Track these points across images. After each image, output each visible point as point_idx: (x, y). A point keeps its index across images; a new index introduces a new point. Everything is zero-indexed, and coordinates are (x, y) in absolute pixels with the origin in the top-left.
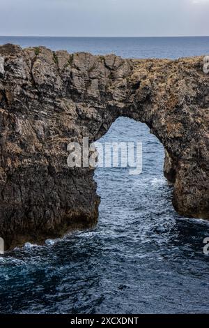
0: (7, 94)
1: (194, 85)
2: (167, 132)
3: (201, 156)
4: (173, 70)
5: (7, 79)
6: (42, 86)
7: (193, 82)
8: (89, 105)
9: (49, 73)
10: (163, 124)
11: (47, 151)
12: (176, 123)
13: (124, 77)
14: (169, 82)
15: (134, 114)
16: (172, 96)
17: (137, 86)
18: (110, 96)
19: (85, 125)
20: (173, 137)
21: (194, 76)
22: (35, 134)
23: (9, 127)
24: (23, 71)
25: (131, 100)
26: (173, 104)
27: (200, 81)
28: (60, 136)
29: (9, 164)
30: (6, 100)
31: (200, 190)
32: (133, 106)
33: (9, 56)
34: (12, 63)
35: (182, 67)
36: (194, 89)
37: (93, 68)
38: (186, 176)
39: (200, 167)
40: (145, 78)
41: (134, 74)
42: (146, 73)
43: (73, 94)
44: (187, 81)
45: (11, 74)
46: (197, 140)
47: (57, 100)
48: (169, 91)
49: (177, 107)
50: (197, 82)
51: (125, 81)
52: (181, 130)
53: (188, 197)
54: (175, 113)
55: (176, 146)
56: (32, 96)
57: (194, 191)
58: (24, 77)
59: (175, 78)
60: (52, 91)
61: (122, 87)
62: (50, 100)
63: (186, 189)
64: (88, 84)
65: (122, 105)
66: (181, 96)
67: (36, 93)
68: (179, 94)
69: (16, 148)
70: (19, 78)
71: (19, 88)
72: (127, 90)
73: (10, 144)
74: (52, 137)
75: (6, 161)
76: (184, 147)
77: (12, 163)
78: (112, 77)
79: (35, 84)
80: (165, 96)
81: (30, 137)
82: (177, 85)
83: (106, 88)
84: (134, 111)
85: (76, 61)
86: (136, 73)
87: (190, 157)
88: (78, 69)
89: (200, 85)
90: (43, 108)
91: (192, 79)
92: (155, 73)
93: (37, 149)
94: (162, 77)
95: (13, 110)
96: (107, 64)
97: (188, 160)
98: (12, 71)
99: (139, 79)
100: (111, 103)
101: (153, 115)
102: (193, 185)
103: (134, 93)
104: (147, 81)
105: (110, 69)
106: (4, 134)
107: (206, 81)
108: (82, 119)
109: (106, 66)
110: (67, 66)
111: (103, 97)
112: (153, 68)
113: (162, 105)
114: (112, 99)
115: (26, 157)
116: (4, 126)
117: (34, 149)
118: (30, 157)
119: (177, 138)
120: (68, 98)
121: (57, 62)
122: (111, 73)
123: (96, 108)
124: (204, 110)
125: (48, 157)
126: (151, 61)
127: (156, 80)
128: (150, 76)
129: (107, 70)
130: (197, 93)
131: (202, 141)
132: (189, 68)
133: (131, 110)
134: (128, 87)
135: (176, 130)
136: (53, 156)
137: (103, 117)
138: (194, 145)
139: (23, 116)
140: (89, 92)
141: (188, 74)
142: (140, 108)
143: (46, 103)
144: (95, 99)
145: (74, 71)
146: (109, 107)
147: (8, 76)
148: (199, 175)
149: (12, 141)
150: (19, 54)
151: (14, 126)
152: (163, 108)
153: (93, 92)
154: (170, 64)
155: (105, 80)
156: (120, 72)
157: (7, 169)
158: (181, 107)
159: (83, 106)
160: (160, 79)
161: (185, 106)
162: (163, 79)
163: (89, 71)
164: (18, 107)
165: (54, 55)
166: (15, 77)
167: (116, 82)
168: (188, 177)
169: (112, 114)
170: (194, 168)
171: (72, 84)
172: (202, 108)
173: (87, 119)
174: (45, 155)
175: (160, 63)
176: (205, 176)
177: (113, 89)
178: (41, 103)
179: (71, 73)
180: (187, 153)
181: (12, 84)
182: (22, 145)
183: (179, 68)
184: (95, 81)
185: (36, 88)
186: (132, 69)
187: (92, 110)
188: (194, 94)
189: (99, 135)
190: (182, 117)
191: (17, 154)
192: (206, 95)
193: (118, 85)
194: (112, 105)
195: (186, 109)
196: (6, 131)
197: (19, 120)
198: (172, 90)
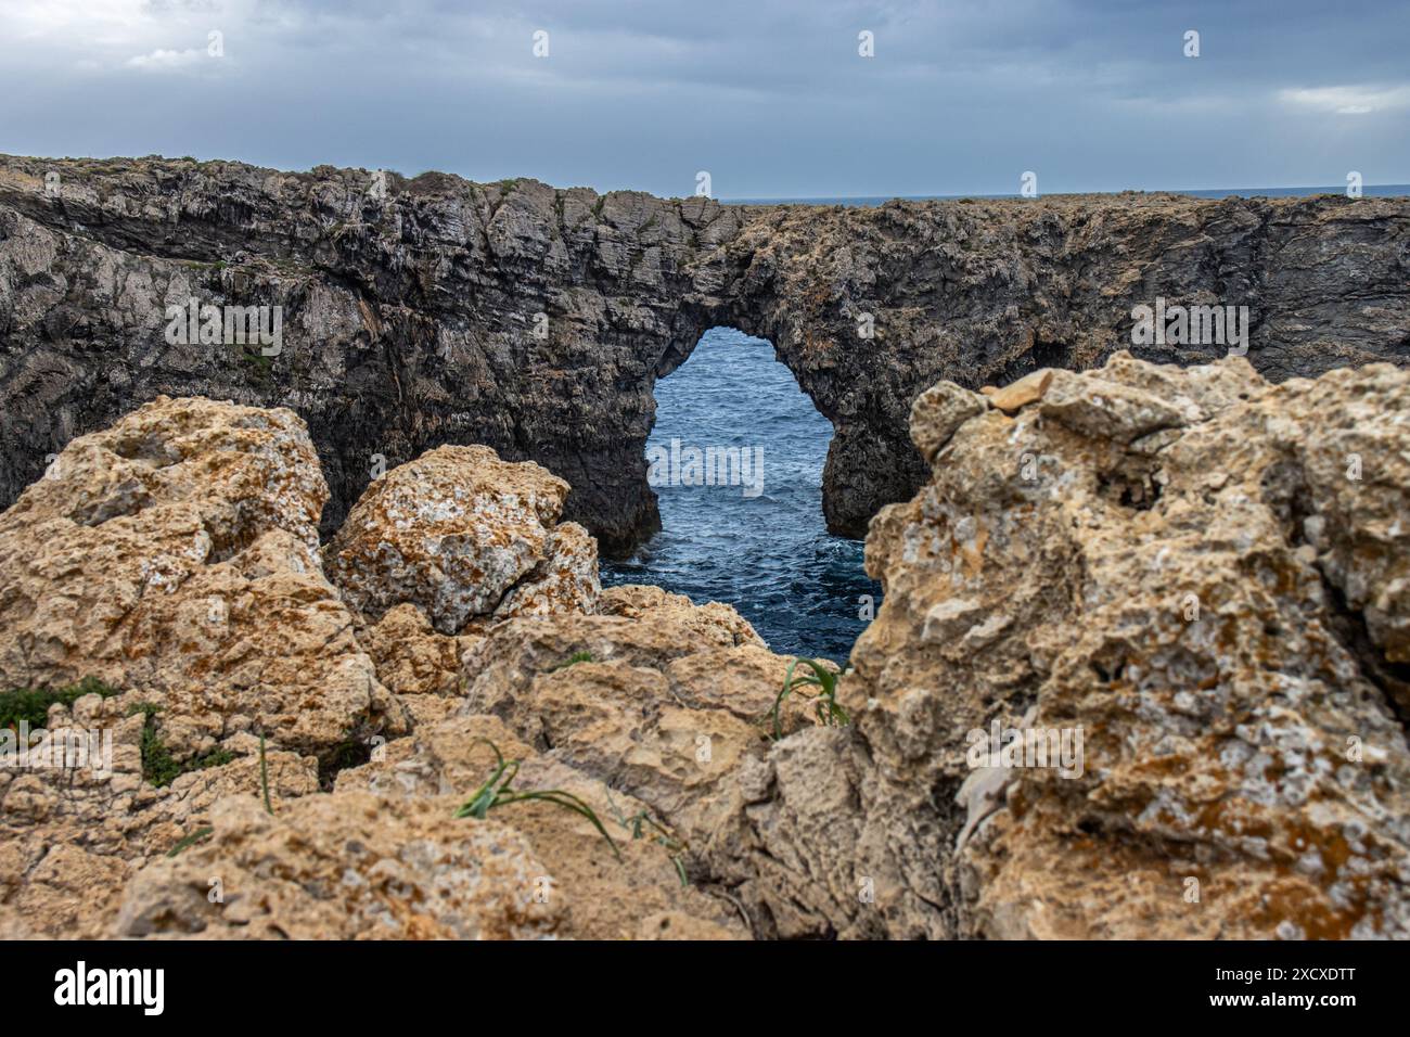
0: (422, 278)
1: (871, 259)
2: (805, 357)
3: (880, 410)
4: (828, 227)
5: (424, 245)
6: (509, 260)
7: (869, 252)
8: (637, 303)
9: (529, 233)
10: (797, 340)
11: (511, 397)
12: (825, 338)
13: (721, 243)
14: (816, 252)
15: (742, 320)
16: (819, 282)
17: (745, 261)
18: (687, 282)
19: (627, 343)
20: (816, 367)
21: (872, 239)
22: (483, 362)
23: (423, 346)
24: (460, 228)
25: (734, 291)
26: (819, 298)
27: (884, 250)
28: (551, 367)
29: (418, 423)
30: (420, 289)
31: (873, 480)
32: (739, 304)
33: (428, 198)
34: (435, 212)
35: (849, 221)
36: (870, 266)
37: (651, 224)
38: (842, 450)
39: (878, 432)
40: (764, 243)
41: (744, 237)
42: (767, 234)
43: (601, 279)
44: (856, 251)
45: (432, 235)
46: (872, 375)
47: (551, 289)
48: (814, 272)
49: (828, 304)
50: (878, 253)
51: (722, 251)
52: (834, 352)
53: (847, 494)
54: (826, 317)
55: (825, 387)
56: (484, 281)
57: (860, 482)
58: (463, 240)
59: (829, 243)
60: (540, 271)
61: (715, 264)
62: (531, 291)
63: (842, 479)
64: (637, 256)
65: (713, 302)
66: (838, 281)
67: (495, 275)
68: (832, 278)
69: (436, 391)
70: (450, 243)
71: (445, 263)
72: (726, 271)
73: (422, 382)
74: (533, 367)
75: (412, 419)
76: (843, 389)
77: (424, 423)
78: (697, 243)
79: (492, 257)
80: (804, 281)
81: (470, 368)
82: (833, 260)
83: (681, 265)
84: (742, 314)
85: (609, 210)
86: (748, 235)
87: (853, 411)
88: (613, 226)
89: (884, 258)
90: (516, 308)
91: (867, 246)
92: (787, 235)
93: (482, 393)
94: (802, 242)
95: (436, 311)
96: (687, 216)
97: (850, 417)
98: (434, 229)
99: (752, 247)
100: (689, 297)
101: (777, 322)
102: (858, 471)
103: (740, 275)
104: (769, 250)
105: (693, 227)
106: (411, 360)
107: (897, 250)
108: (619, 331)
109: (684, 221)
110: (585, 219)
111: (673, 285)
112: (786, 224)
113: (797, 300)
114: (691, 289)
115: (458, 410)
116: (412, 344)
117: (476, 393)
118: (468, 409)
119: (826, 371)
120: (590, 286)
121: (560, 212)
122: (695, 235)
123: (654, 308)
124: (891, 311)
125: (513, 411)
126: (786, 208)
127: (788, 248)
128: (777, 239)
129: (685, 228)
130: (878, 276)
131: (884, 377)
132: (863, 222)
133: (736, 311)
134: (729, 263)
135: (824, 352)
136: (529, 407)
137: (672, 328)
138: (864, 383)
139: (461, 324)
140: (637, 274)
141: (859, 236)
142: (755, 308)
143: (522, 296)
144: (651, 290)
145: (603, 229)
146: (685, 305)
147: (426, 238)
148: (871, 449)
149: (429, 376)
150: (450, 193)
151: (434, 343)
152: (798, 307)
153: (648, 273)
154: (823, 215)
155: (677, 249)
156: (713, 233)
157: (413, 434)
158: (838, 304)
159: (624, 304)
160: (797, 246)
161: (848, 303)
162: (803, 246)
163: (640, 231)
164: (447, 305)
165: (558, 197)
166: (441, 242)
167: (704, 252)
168: (847, 453)
169: (693, 321)
170: (863, 434)
171: (597, 256)
172: (890, 307)
173: (631, 331)
174: (507, 405)
175: (803, 214)
176: (884, 450)
177: (696, 267)
178: (511, 295)
179: (596, 234)
180: (849, 402)
181: (434, 256)
182: (450, 385)
183: (842, 223)
184: (654, 252)
185: (496, 265)
186: (740, 225)
187: (645, 311)
188: (870, 277)
189: (668, 366)
190: (839, 325)
191: (437, 403)
192: (897, 280)
193: (707, 260)
194: (692, 301)
195: (847, 308)
196: (415, 355)
197: (446, 332)
198: (820, 268)
